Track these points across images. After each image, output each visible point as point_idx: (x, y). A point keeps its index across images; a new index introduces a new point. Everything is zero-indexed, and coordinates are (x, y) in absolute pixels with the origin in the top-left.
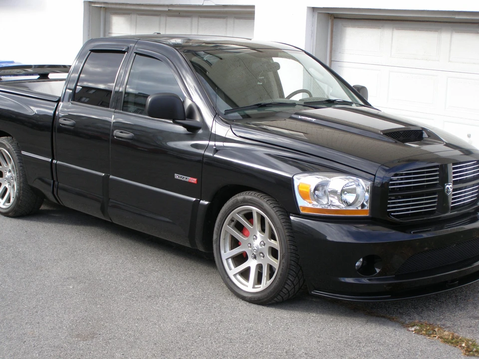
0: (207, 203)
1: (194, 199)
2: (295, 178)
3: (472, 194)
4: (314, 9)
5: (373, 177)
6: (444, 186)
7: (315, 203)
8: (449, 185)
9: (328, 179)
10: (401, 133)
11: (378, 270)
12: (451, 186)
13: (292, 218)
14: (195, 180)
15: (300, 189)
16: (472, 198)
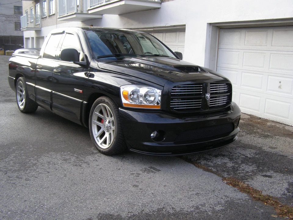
0: (86, 102)
1: (82, 101)
2: (121, 88)
3: (224, 101)
4: (210, 24)
5: (163, 87)
6: (205, 95)
7: (131, 101)
8: (208, 94)
9: (138, 88)
10: (186, 68)
11: (164, 139)
12: (209, 95)
13: (119, 109)
14: (81, 91)
15: (124, 94)
16: (223, 103)
